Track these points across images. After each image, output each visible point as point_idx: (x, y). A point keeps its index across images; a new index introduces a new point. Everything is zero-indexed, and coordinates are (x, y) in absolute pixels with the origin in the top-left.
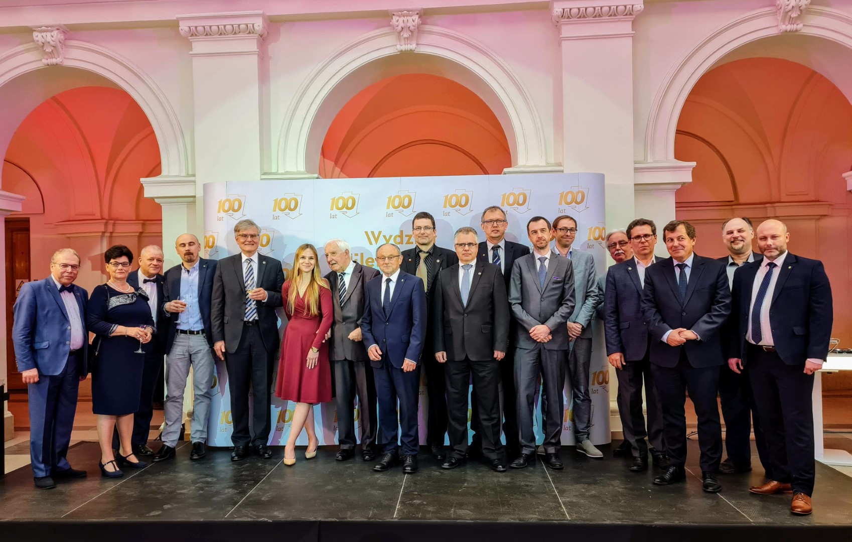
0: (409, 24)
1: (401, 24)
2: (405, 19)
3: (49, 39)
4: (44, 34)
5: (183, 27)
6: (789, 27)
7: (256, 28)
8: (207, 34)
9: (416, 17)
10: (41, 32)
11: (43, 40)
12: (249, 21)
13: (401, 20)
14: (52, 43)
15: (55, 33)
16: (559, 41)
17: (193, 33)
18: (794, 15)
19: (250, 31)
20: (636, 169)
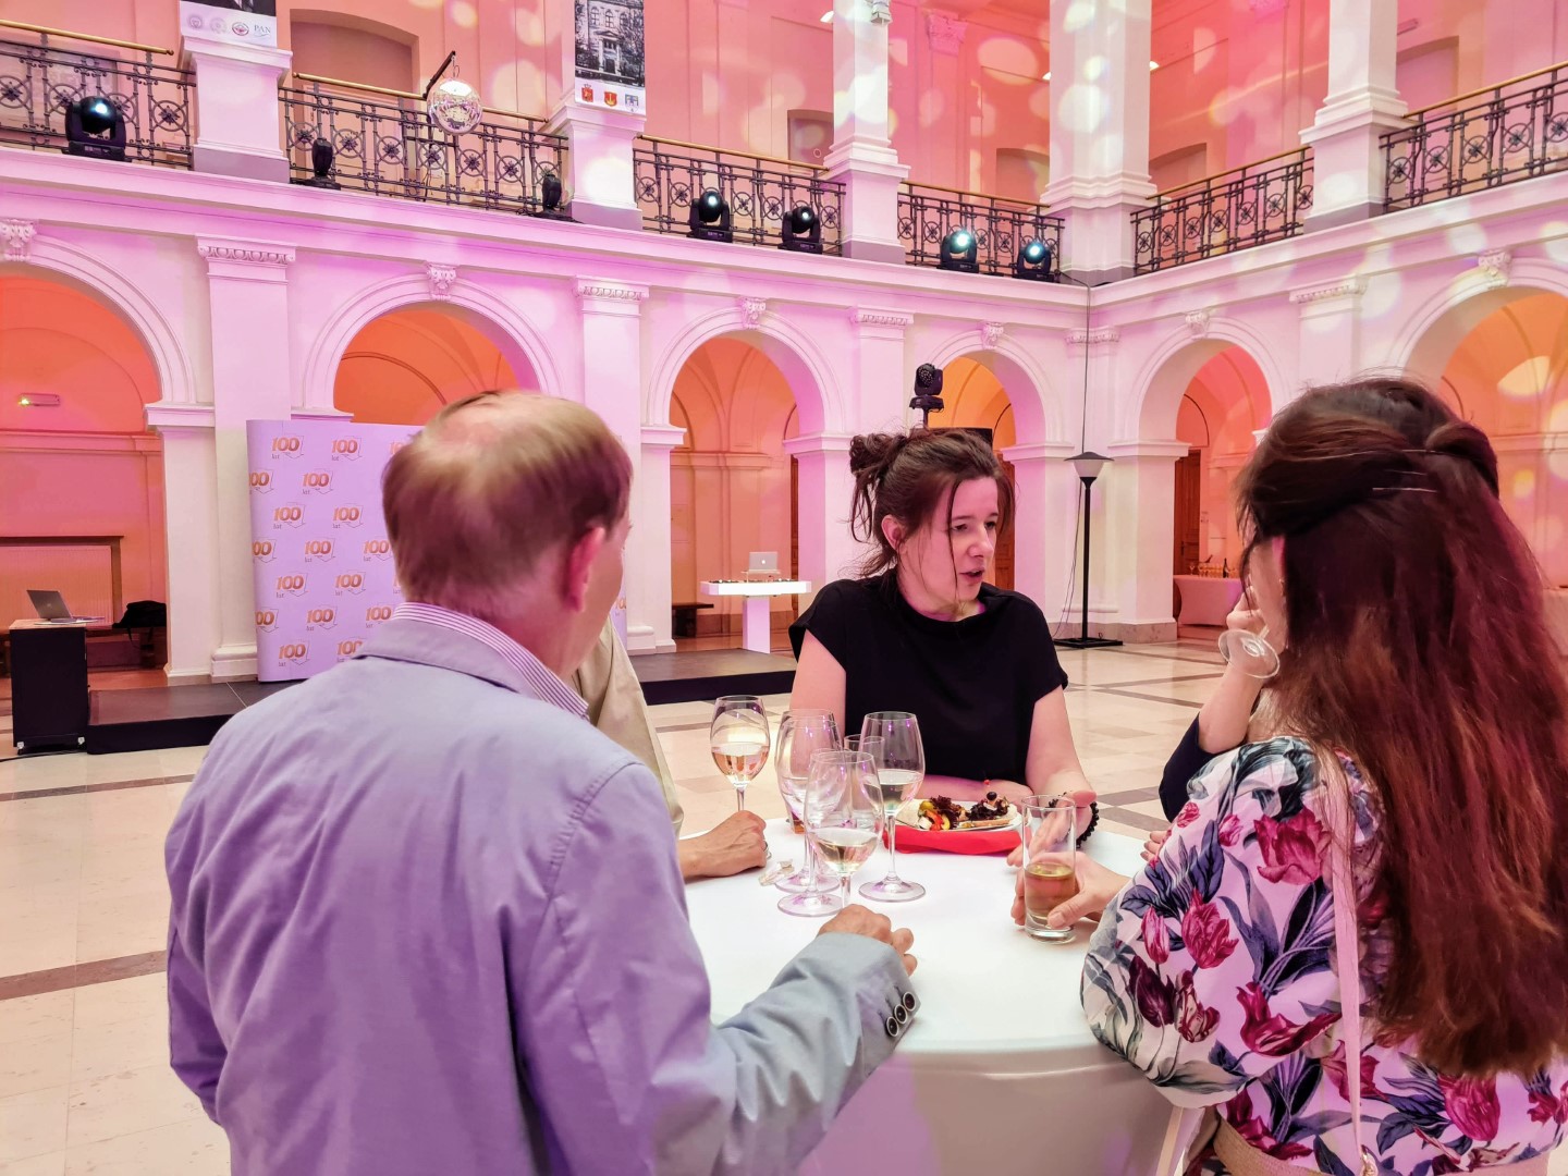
0: (447, 278)
1: (439, 277)
2: (444, 272)
3: (22, 234)
4: (16, 228)
5: (203, 246)
6: (751, 326)
7: (289, 258)
8: (231, 257)
9: (453, 273)
10: (9, 224)
11: (13, 235)
12: (281, 252)
13: (439, 272)
14: (24, 239)
15: (30, 229)
16: (579, 313)
17: (215, 254)
18: (754, 318)
19: (283, 262)
20: (642, 431)
